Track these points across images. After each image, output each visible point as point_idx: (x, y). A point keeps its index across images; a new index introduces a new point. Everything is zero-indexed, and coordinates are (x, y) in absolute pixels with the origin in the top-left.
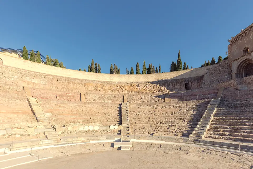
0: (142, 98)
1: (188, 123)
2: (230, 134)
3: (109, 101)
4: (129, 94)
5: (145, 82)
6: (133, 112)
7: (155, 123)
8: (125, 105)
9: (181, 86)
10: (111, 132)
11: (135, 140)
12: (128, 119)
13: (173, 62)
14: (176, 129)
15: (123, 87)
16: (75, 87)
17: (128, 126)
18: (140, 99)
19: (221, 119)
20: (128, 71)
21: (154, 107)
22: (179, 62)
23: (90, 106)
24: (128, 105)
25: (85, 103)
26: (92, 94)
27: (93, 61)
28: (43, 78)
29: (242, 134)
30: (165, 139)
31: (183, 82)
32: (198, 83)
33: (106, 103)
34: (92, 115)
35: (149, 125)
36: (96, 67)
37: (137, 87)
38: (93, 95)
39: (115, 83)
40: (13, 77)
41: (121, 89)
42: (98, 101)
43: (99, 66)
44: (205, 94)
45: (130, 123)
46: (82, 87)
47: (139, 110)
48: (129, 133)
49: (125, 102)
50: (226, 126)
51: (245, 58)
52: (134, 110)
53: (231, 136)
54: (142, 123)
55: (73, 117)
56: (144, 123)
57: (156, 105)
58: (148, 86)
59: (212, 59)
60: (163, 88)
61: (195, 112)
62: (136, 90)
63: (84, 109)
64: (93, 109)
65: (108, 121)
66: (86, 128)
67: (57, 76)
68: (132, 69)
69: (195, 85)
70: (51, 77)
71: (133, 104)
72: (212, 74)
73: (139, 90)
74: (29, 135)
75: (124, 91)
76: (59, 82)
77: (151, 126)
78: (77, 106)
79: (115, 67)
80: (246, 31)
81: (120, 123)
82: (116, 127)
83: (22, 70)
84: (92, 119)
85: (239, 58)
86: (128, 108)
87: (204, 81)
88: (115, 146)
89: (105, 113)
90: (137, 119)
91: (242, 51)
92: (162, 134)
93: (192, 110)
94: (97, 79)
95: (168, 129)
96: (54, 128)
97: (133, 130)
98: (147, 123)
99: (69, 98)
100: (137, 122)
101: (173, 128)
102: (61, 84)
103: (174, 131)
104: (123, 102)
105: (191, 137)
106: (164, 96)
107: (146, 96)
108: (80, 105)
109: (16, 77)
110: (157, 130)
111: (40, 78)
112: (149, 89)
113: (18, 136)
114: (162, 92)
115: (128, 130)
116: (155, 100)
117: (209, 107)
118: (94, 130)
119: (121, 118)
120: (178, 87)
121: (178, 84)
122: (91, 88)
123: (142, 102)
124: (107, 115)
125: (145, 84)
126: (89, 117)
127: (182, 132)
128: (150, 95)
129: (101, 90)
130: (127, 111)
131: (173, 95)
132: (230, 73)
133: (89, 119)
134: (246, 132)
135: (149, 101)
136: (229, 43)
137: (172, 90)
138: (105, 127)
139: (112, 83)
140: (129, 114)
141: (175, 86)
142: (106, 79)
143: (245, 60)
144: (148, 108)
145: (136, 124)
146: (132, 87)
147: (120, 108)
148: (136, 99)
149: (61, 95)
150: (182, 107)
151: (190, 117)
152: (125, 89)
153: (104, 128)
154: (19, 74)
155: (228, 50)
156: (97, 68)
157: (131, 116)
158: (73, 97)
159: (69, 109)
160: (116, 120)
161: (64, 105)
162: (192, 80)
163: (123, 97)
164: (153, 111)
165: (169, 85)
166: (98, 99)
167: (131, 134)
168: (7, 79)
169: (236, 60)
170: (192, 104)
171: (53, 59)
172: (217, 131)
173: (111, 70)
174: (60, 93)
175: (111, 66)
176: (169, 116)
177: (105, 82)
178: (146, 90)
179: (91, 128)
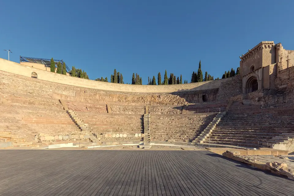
0: (162, 110)
1: (195, 132)
2: (220, 140)
3: (132, 112)
4: (150, 105)
5: (166, 93)
6: (154, 123)
7: (171, 132)
8: (147, 116)
9: (199, 97)
10: (136, 139)
11: (154, 144)
12: (149, 129)
13: (194, 72)
14: (186, 137)
15: (145, 98)
16: (101, 99)
17: (149, 134)
18: (160, 110)
19: (220, 129)
20: (150, 80)
21: (172, 119)
22: (199, 72)
23: (116, 117)
24: (149, 116)
25: (112, 114)
26: (116, 105)
27: (115, 70)
28: (72, 90)
29: (226, 139)
30: (176, 144)
31: (200, 94)
32: (214, 95)
33: (130, 115)
34: (119, 125)
35: (166, 134)
36: (118, 76)
37: (158, 98)
38: (118, 106)
39: (137, 94)
40: (49, 90)
41: (143, 100)
42: (122, 112)
43: (121, 75)
44: (217, 107)
45: (151, 132)
46: (107, 98)
47: (158, 121)
48: (149, 140)
49: (147, 114)
50: (220, 134)
51: (252, 75)
52: (154, 121)
53: (220, 141)
54: (160, 132)
55: (104, 127)
56: (162, 132)
57: (173, 117)
58: (168, 97)
59: (232, 70)
60: (182, 99)
61: (203, 123)
62: (157, 101)
63: (112, 120)
64: (119, 120)
65: (132, 130)
66: (118, 136)
67: (84, 88)
68: (154, 78)
69: (211, 97)
70: (79, 89)
71: (154, 115)
72: (225, 87)
73: (159, 101)
74: (81, 140)
75: (146, 102)
76: (86, 93)
77: (167, 135)
78: (106, 117)
79: (138, 76)
80: (252, 51)
81: (143, 132)
82: (140, 135)
83: (54, 83)
84: (120, 128)
85: (247, 75)
86: (149, 119)
87: (219, 94)
88: (140, 147)
89: (130, 123)
90: (157, 129)
91: (250, 68)
92: (174, 141)
93: (202, 122)
94: (120, 89)
95: (180, 137)
96: (95, 135)
97: (153, 137)
98: (165, 132)
99: (97, 109)
100: (156, 132)
101: (184, 136)
102: (88, 95)
103: (183, 138)
104: (145, 113)
105: (194, 142)
106: (182, 108)
107: (166, 107)
108: (108, 116)
109: (51, 90)
110: (171, 138)
111: (69, 90)
112: (169, 100)
113: (75, 140)
114: (181, 103)
115: (149, 138)
116: (174, 112)
117: (214, 119)
118: (123, 137)
119: (143, 128)
120: (196, 99)
121: (196, 96)
122: (115, 99)
123: (162, 114)
124: (132, 125)
125: (165, 95)
126: (117, 127)
127: (189, 139)
128: (170, 106)
129: (124, 101)
130: (148, 122)
131: (190, 107)
132: (241, 87)
133: (117, 128)
134: (230, 139)
135: (168, 113)
136: (241, 60)
137: (190, 102)
138: (132, 135)
139: (135, 94)
140: (150, 125)
141: (193, 98)
142: (128, 90)
143: (252, 77)
144: (167, 119)
145: (156, 133)
146: (154, 97)
147: (142, 119)
148: (157, 111)
149: (90, 107)
150: (195, 118)
151: (199, 127)
152: (147, 100)
153: (130, 136)
154: (53, 87)
155: (240, 66)
156: (120, 77)
157: (152, 127)
158: (100, 108)
159: (99, 120)
160: (139, 130)
161: (96, 117)
162: (209, 92)
163: (145, 108)
164: (170, 122)
165: (188, 96)
166: (122, 110)
167: (151, 140)
168: (45, 93)
169: (246, 76)
170: (204, 116)
171: (77, 68)
172: (213, 138)
173: (133, 79)
174: (89, 105)
175: (133, 76)
176: (183, 127)
177: (128, 93)
178: (166, 101)
179: (121, 136)
